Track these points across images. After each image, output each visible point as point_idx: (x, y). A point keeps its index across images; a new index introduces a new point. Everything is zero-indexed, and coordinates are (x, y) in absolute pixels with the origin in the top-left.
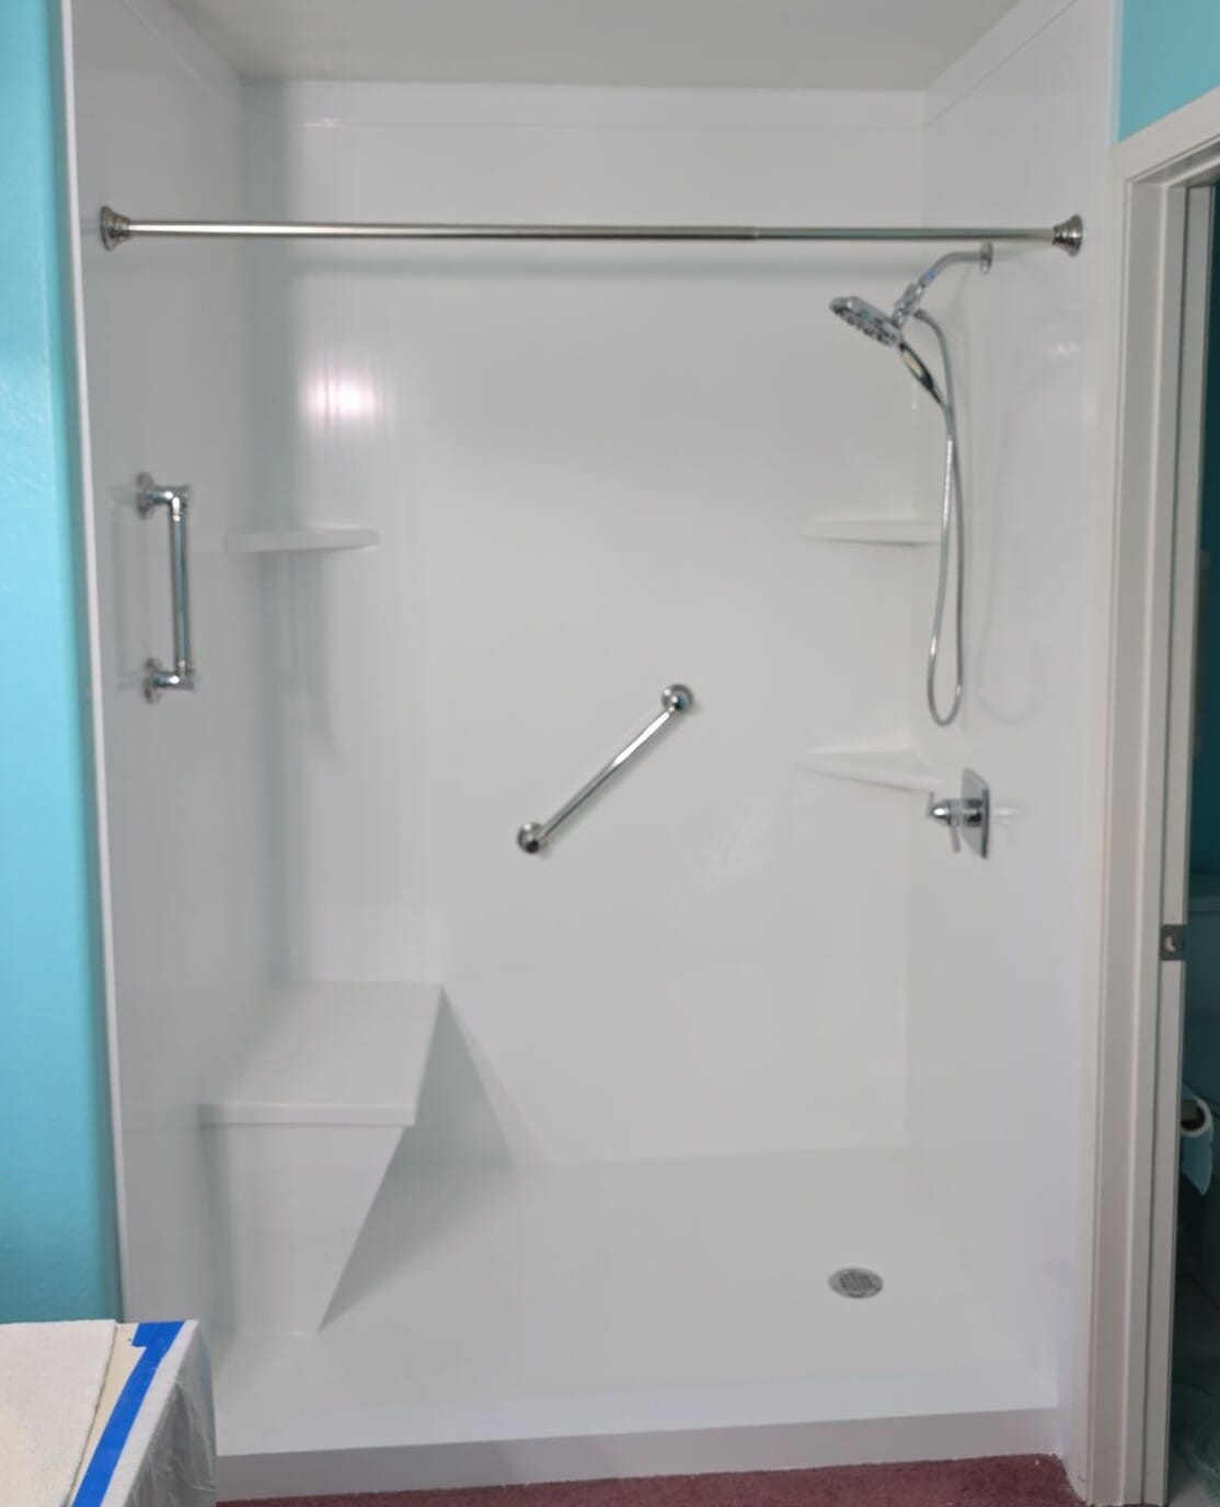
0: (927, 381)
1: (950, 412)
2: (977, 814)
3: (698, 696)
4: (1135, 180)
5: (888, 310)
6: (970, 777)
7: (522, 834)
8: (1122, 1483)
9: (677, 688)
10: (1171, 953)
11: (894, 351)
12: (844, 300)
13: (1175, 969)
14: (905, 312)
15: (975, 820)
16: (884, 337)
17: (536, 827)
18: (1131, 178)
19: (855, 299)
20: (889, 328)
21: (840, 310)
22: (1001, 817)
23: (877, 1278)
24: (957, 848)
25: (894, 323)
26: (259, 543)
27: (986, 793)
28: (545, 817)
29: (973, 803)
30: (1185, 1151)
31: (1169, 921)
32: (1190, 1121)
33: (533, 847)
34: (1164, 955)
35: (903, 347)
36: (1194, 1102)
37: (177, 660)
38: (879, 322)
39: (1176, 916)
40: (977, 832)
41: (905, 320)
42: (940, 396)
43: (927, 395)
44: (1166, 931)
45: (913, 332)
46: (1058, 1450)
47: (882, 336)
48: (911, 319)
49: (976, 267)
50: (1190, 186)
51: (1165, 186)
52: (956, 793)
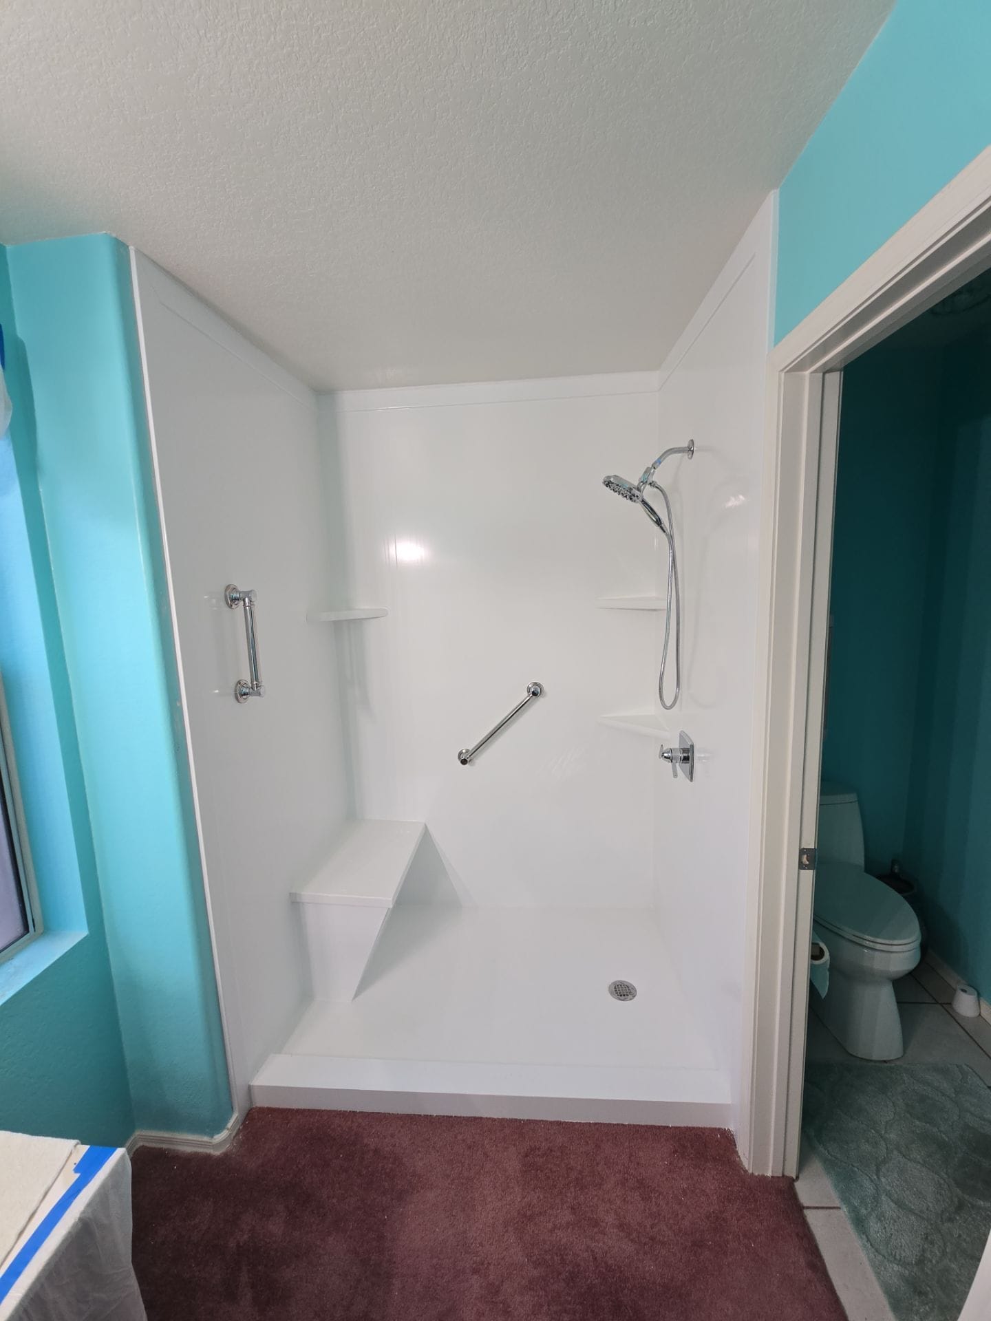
0: (659, 522)
1: (671, 538)
2: (687, 757)
3: (545, 688)
4: (785, 371)
5: (635, 482)
6: (682, 737)
7: (461, 753)
8: (771, 1164)
9: (535, 684)
10: (806, 865)
11: (638, 506)
12: (609, 477)
13: (808, 876)
14: (644, 483)
15: (686, 759)
16: (633, 497)
17: (467, 751)
18: (783, 370)
19: (615, 476)
20: (637, 493)
21: (608, 484)
22: (700, 758)
23: (634, 988)
24: (675, 776)
25: (638, 489)
26: (333, 617)
27: (692, 746)
28: (471, 747)
29: (685, 750)
30: (813, 970)
31: (804, 846)
32: (816, 954)
33: (464, 762)
34: (801, 866)
35: (644, 503)
36: (818, 944)
37: (252, 682)
38: (631, 489)
39: (810, 842)
40: (688, 766)
41: (644, 487)
42: (665, 529)
43: (657, 528)
44: (802, 852)
45: (648, 493)
46: (732, 1127)
47: (632, 497)
48: (648, 487)
49: (685, 456)
50: (826, 370)
51: (807, 373)
52: (676, 745)
